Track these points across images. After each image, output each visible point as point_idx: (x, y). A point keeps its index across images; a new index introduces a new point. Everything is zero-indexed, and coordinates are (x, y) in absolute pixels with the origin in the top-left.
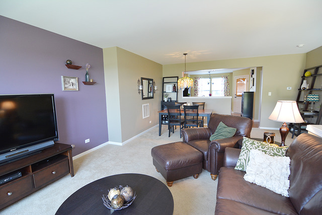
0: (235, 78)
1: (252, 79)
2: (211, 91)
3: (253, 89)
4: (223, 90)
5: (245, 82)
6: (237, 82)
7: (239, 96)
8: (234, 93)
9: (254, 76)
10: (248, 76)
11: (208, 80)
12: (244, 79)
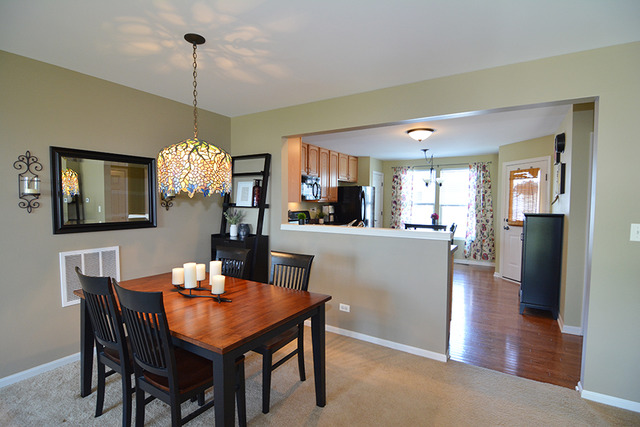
0: (505, 168)
1: (558, 168)
2: (437, 205)
3: (562, 207)
4: (474, 202)
5: (537, 180)
6: (512, 178)
7: (517, 224)
8: (502, 215)
9: (566, 157)
10: (546, 161)
11: (426, 174)
12: (534, 172)
